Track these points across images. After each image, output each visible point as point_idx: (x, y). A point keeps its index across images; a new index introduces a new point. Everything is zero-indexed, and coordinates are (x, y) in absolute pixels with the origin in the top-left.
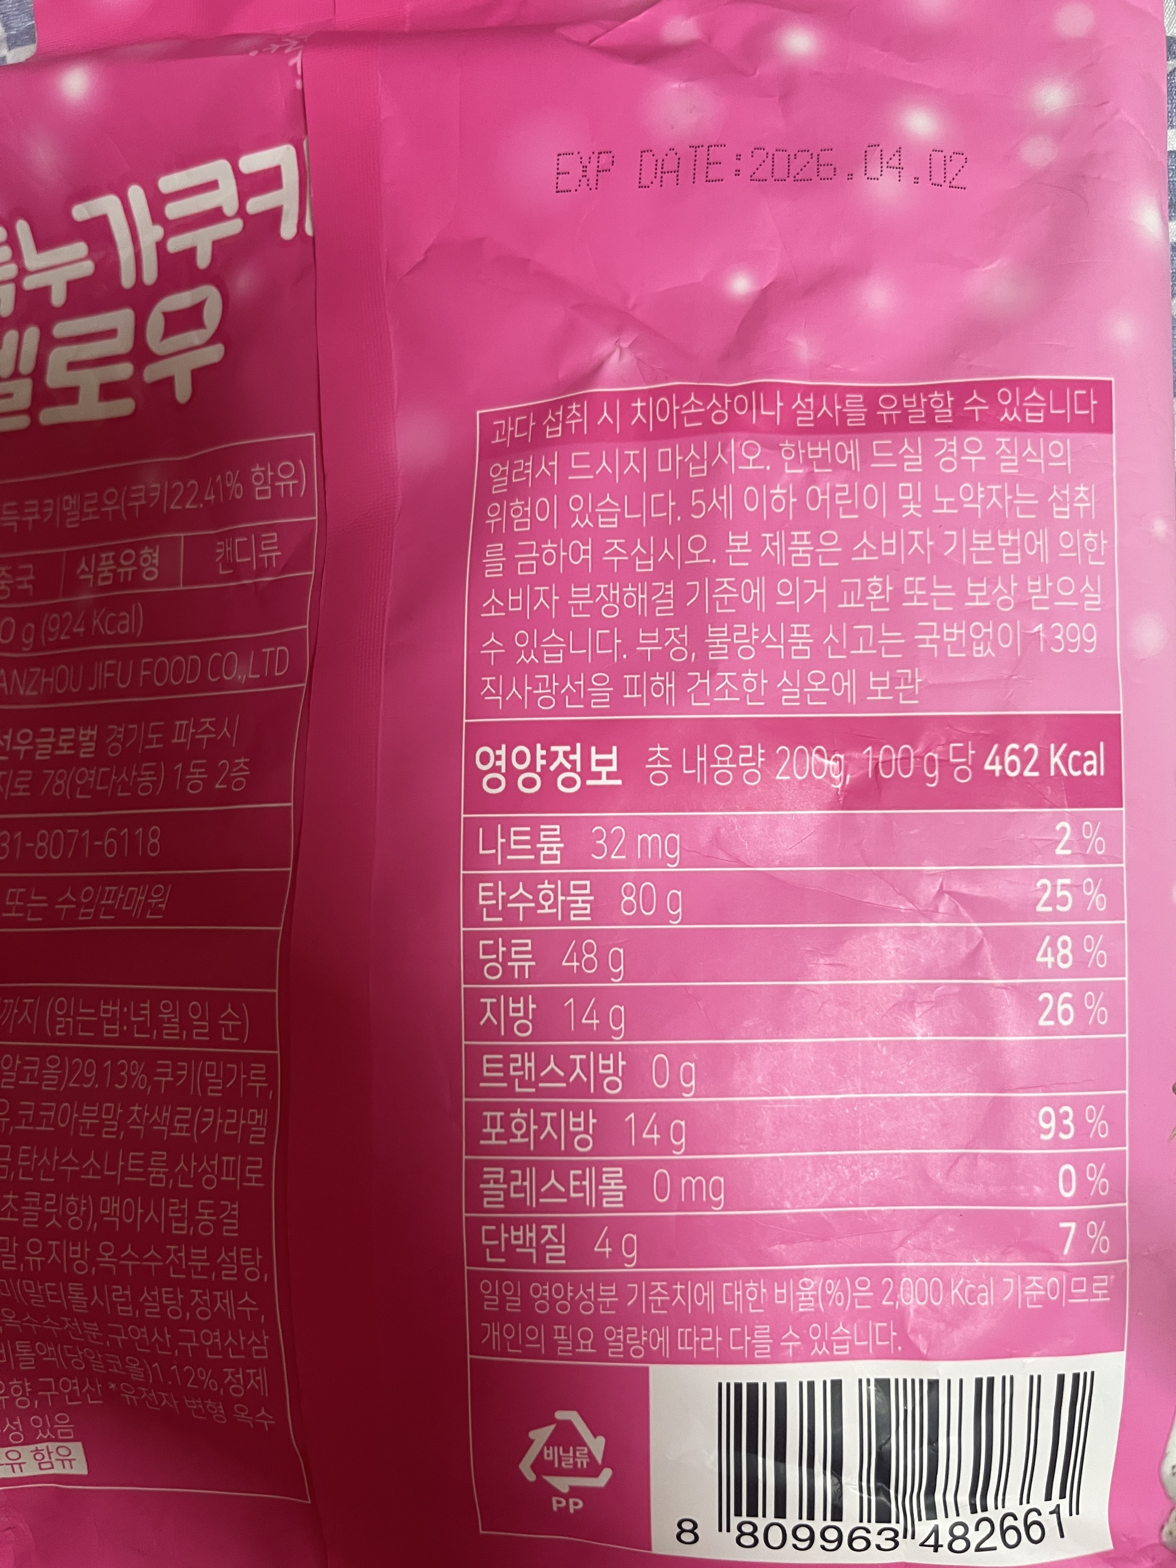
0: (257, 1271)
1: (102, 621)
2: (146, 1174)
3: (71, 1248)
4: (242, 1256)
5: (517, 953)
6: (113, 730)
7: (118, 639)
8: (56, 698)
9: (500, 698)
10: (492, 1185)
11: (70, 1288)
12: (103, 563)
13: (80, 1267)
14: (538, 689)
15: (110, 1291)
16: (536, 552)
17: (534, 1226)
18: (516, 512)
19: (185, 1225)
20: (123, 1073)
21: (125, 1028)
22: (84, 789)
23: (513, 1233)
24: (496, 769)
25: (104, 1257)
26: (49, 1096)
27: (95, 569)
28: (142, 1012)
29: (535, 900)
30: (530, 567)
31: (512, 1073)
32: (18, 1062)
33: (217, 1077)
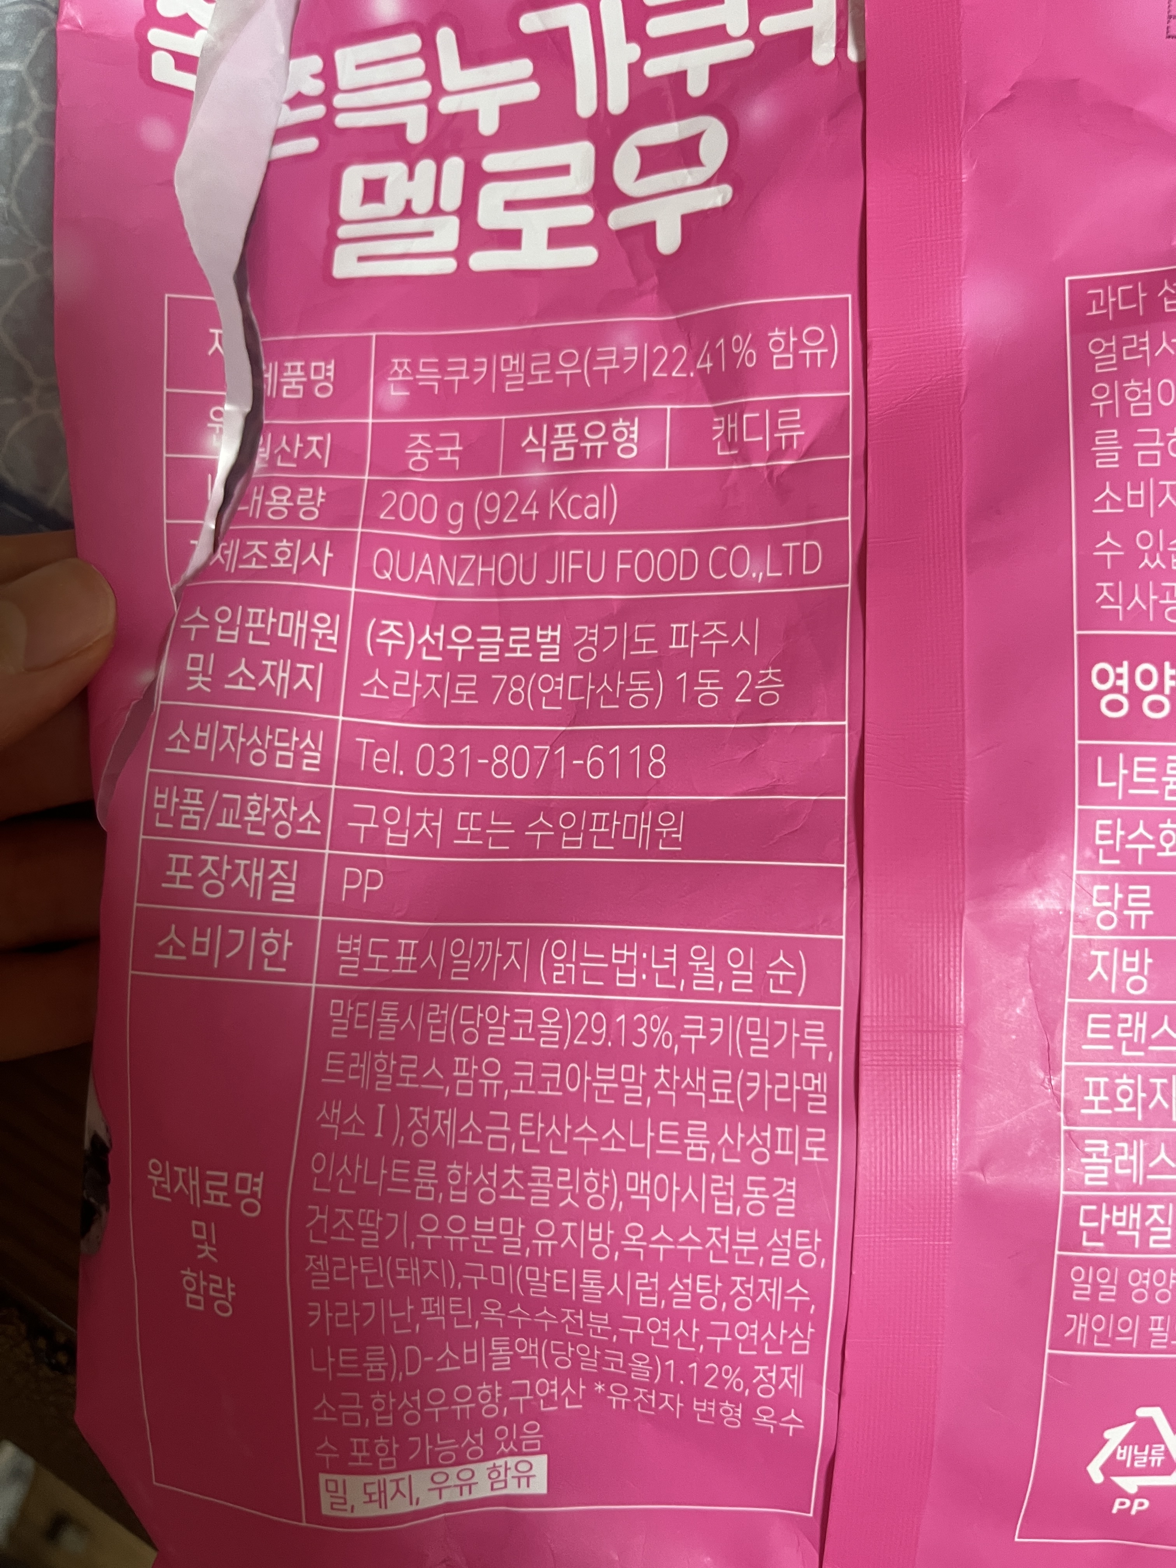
0: (814, 1256)
1: (563, 503)
2: (683, 1147)
3: (591, 1230)
4: (798, 1239)
5: (1134, 900)
6: (583, 631)
7: (584, 524)
8: (500, 591)
9: (1120, 607)
10: (1094, 1160)
11: (585, 1276)
12: (560, 435)
13: (600, 1252)
14: (1165, 599)
15: (634, 1278)
16: (1161, 441)
17: (1139, 1206)
18: (1133, 394)
19: (731, 1204)
20: (642, 1030)
21: (644, 977)
22: (552, 699)
23: (1115, 1214)
24: (1117, 689)
25: (631, 1240)
26: (552, 1056)
27: (548, 443)
28: (666, 959)
29: (1156, 841)
30: (1154, 458)
31: (1120, 1034)
32: (506, 1015)
33: (762, 1035)
